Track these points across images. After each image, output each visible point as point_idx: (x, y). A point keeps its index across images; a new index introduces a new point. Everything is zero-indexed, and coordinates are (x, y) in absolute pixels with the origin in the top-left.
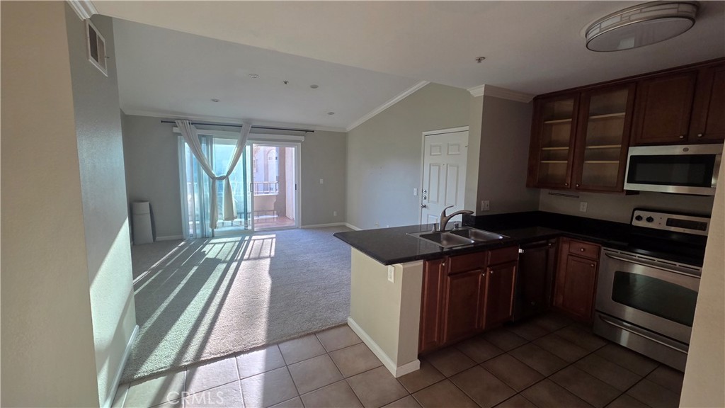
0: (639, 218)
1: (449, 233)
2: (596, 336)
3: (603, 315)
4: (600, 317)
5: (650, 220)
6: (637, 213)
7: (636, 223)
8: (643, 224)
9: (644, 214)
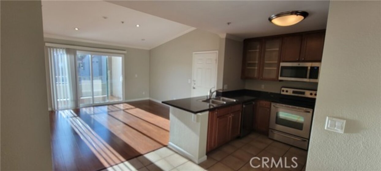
0: (283, 91)
2: (270, 139)
3: (272, 130)
5: (287, 91)
6: (283, 89)
7: (282, 93)
8: (285, 93)
9: (285, 89)
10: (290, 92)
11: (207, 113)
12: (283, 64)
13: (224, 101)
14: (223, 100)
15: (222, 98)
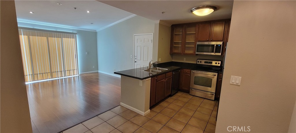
1: (152, 69)
2: (190, 95)
4: (191, 89)
6: (198, 60)
7: (198, 63)
10: (203, 62)
12: (198, 43)
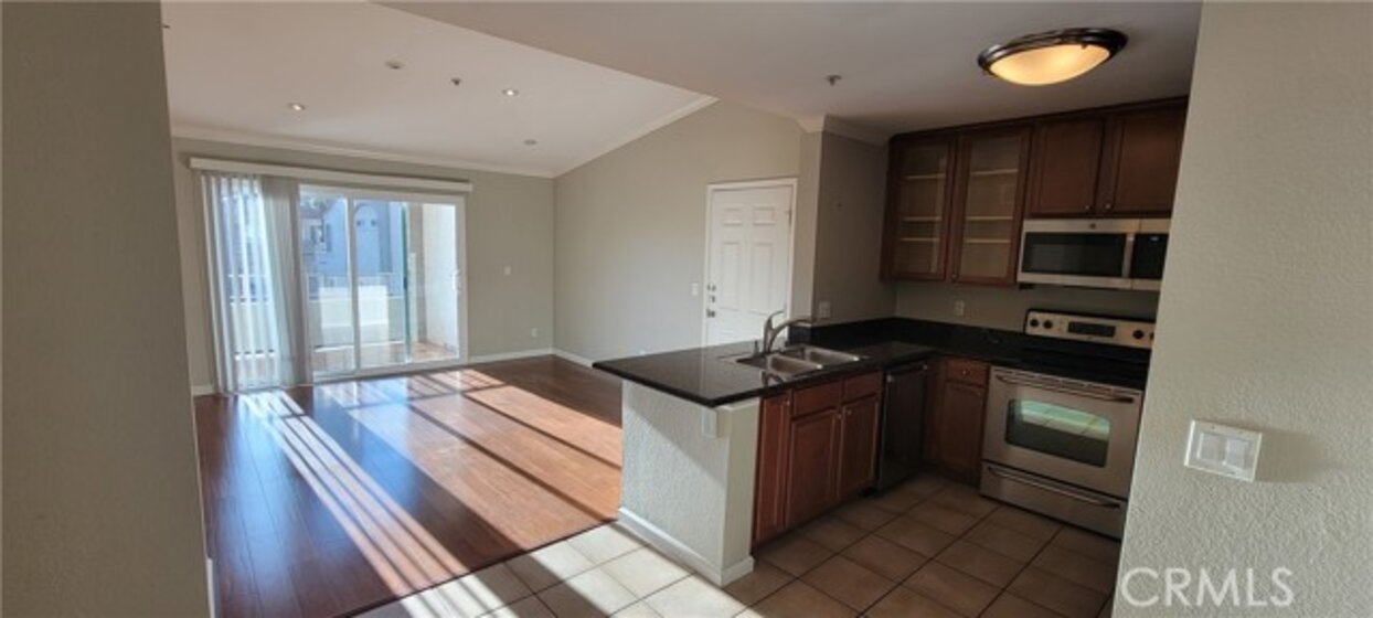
0: (1034, 323)
1: (777, 355)
2: (984, 497)
3: (993, 466)
4: (989, 469)
5: (1048, 325)
6: (1034, 316)
7: (1030, 330)
8: (1040, 331)
9: (1041, 317)
10: (1060, 327)
11: (755, 402)
12: (1032, 226)
13: (814, 360)
14: (815, 358)
15: (809, 350)
